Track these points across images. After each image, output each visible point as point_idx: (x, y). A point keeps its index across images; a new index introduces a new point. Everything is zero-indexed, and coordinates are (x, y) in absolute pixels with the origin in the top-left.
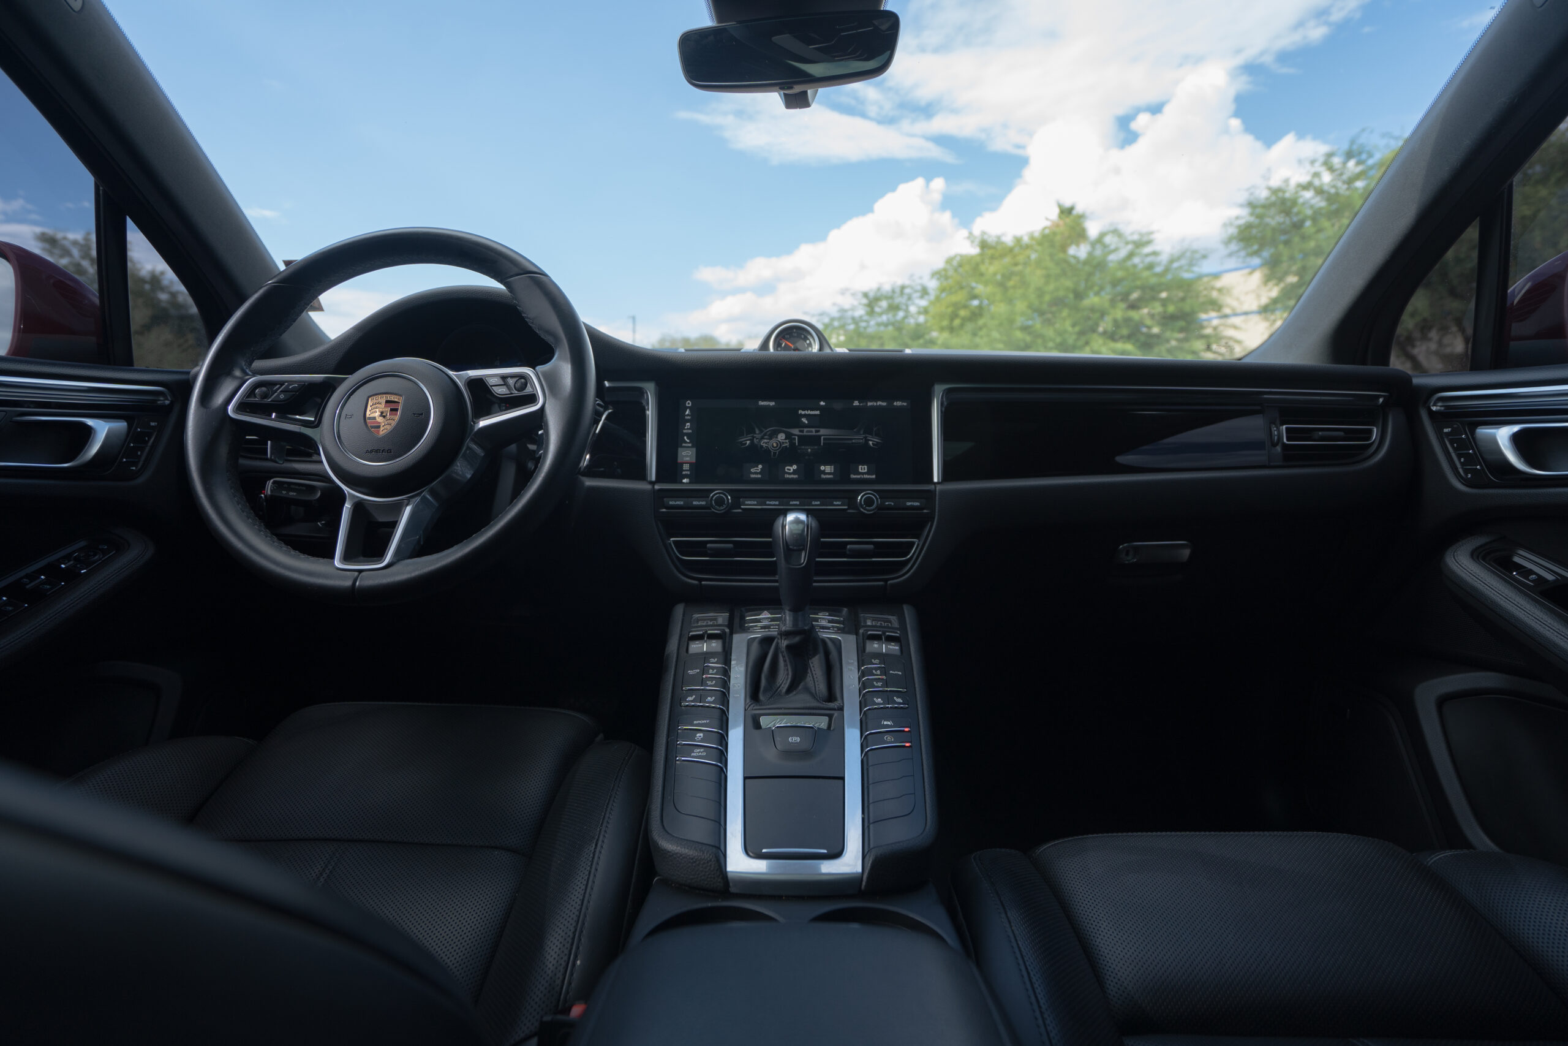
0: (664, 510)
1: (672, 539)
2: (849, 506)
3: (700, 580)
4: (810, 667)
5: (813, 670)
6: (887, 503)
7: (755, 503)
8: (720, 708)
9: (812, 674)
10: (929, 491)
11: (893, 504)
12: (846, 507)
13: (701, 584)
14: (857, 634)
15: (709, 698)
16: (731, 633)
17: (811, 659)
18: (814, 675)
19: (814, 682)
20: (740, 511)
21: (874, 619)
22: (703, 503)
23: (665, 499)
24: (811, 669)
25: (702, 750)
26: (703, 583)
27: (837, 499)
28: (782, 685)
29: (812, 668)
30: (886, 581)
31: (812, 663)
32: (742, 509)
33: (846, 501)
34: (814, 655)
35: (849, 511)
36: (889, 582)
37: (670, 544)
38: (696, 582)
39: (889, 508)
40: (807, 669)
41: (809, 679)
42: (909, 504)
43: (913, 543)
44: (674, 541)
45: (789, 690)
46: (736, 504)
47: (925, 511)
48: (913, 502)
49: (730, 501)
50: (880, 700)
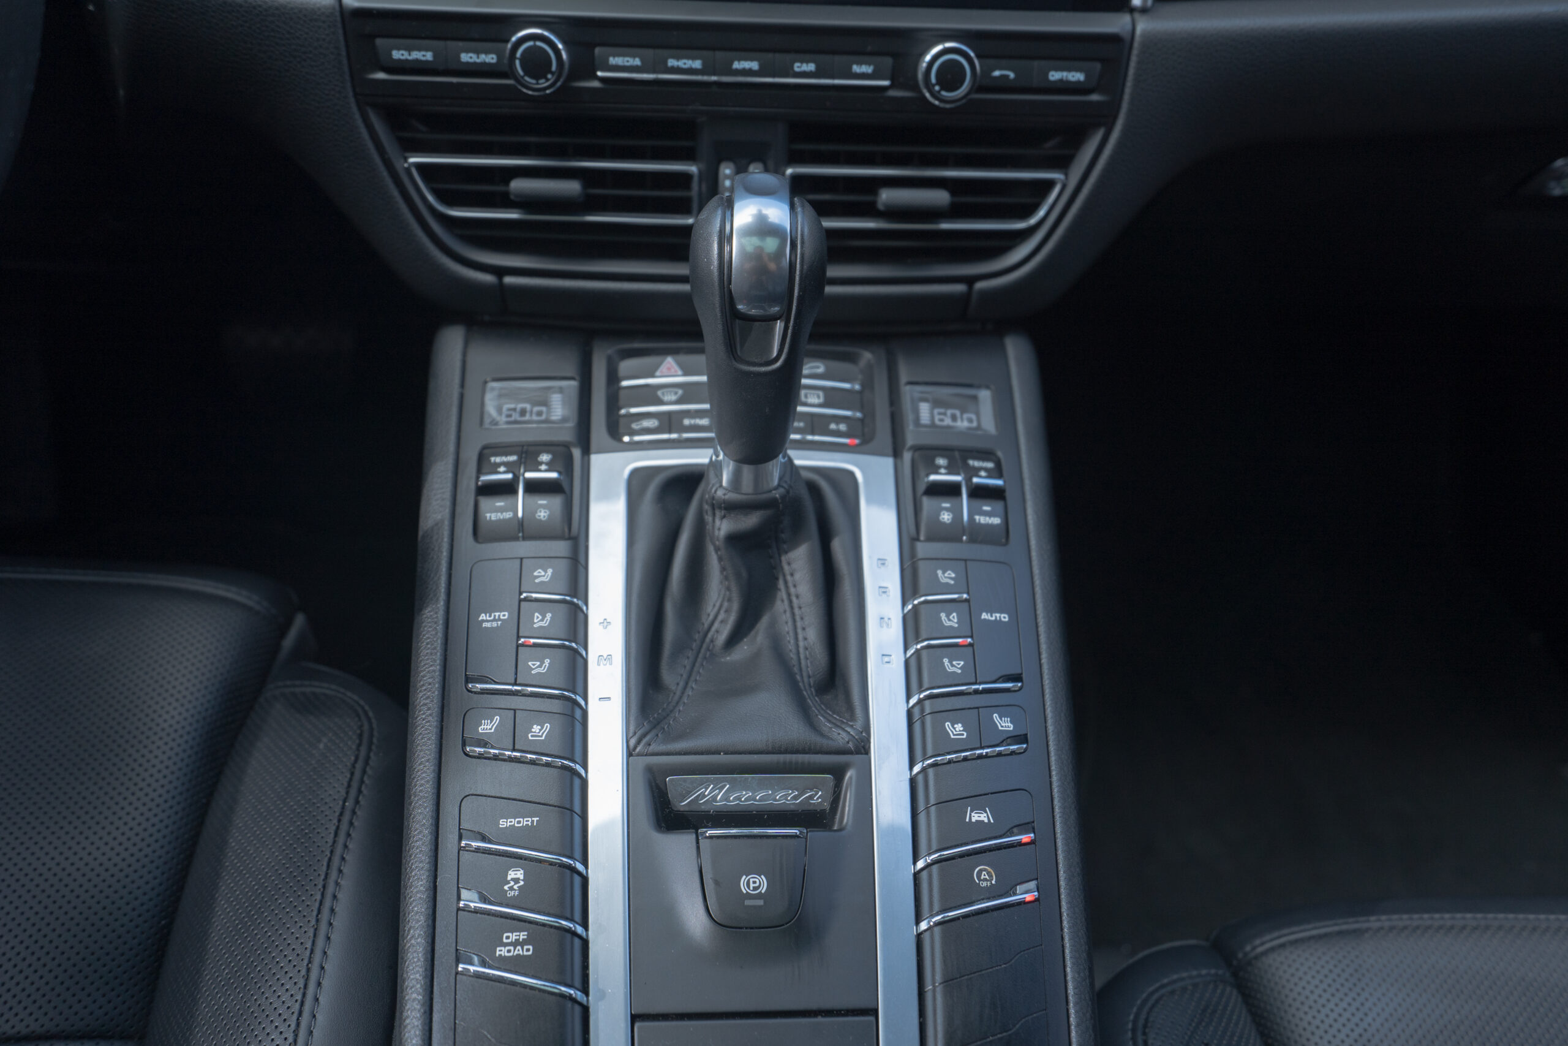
0: (381, 76)
1: (412, 160)
2: (892, 80)
3: (500, 272)
4: (784, 576)
5: (790, 585)
6: (997, 73)
7: (637, 62)
8: (564, 768)
9: (789, 595)
10: (1114, 39)
11: (1012, 75)
12: (886, 83)
13: (501, 283)
14: (896, 454)
15: (536, 728)
16: (586, 451)
17: (786, 553)
18: (794, 599)
19: (794, 621)
20: (596, 84)
21: (937, 403)
22: (491, 59)
23: (379, 42)
24: (786, 582)
25: (523, 936)
26: (508, 280)
27: (862, 54)
28: (716, 625)
29: (789, 578)
30: (970, 281)
31: (789, 564)
32: (603, 80)
33: (888, 61)
34: (794, 545)
35: (892, 93)
36: (980, 285)
37: (408, 171)
38: (488, 278)
39: (1002, 86)
40: (777, 579)
41: (780, 605)
42: (1055, 76)
43: (1049, 185)
44: (420, 167)
45: (734, 639)
46: (584, 66)
47: (1095, 97)
48: (1069, 70)
49: (564, 56)
50: (959, 727)
